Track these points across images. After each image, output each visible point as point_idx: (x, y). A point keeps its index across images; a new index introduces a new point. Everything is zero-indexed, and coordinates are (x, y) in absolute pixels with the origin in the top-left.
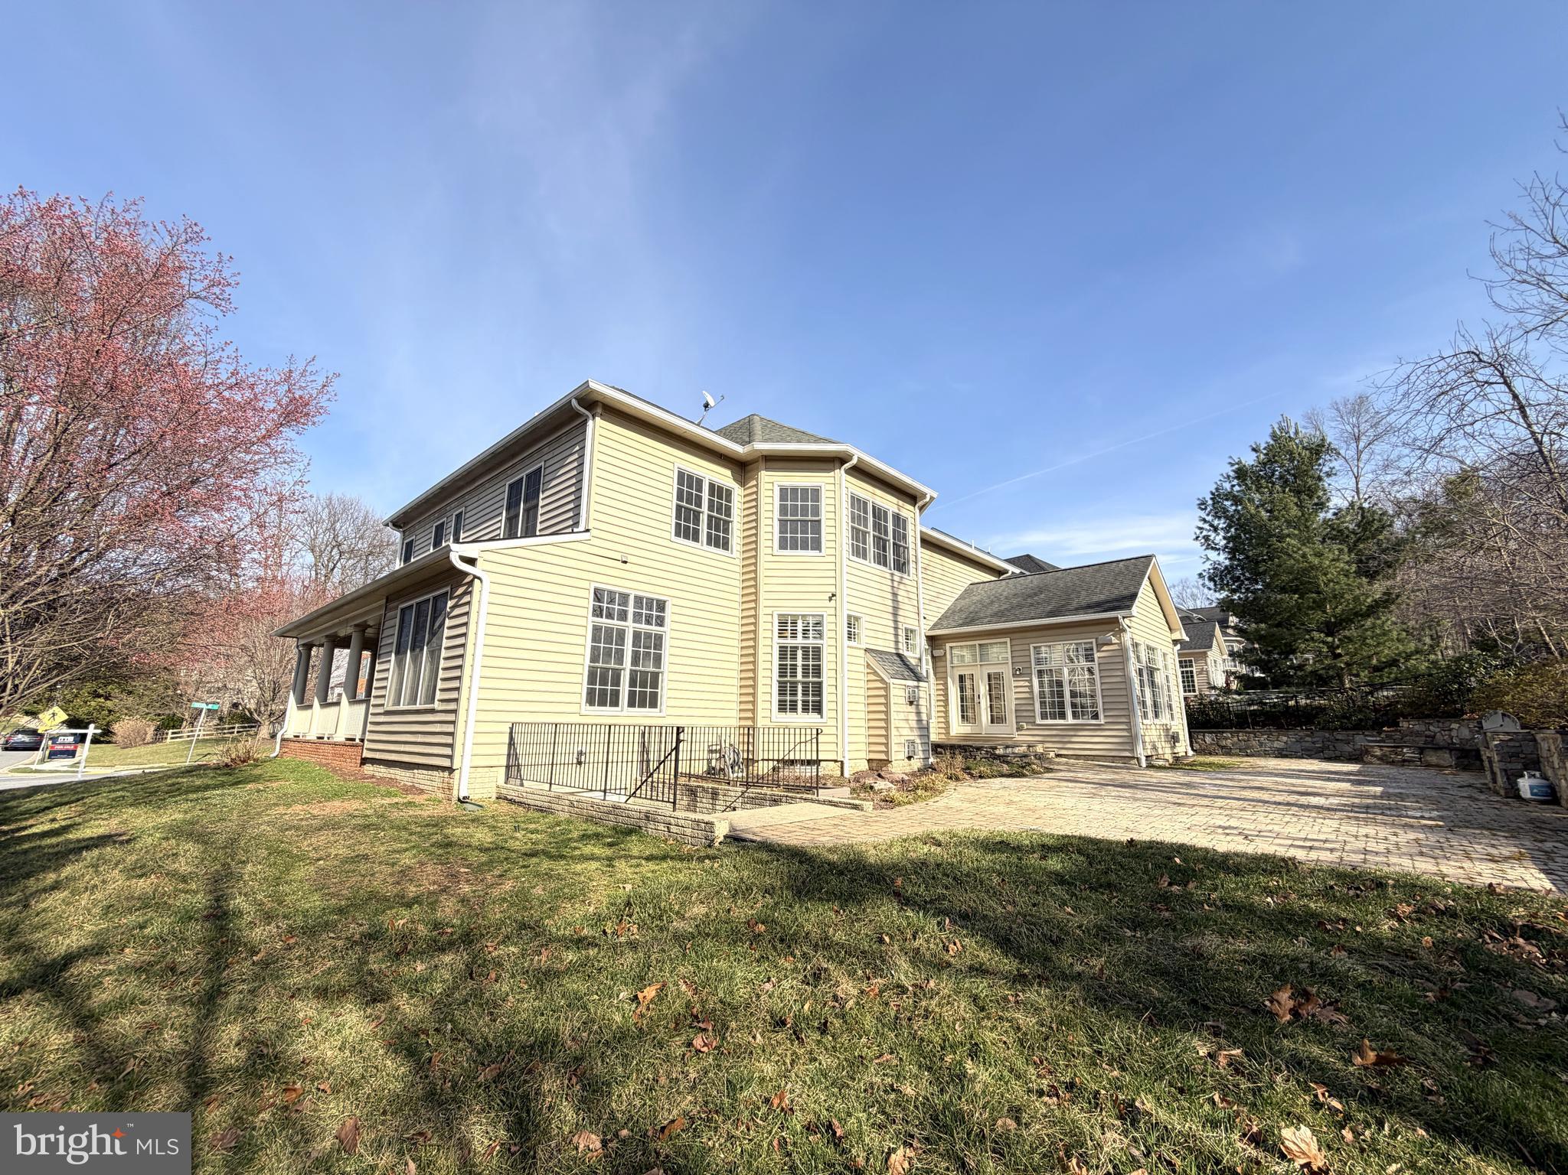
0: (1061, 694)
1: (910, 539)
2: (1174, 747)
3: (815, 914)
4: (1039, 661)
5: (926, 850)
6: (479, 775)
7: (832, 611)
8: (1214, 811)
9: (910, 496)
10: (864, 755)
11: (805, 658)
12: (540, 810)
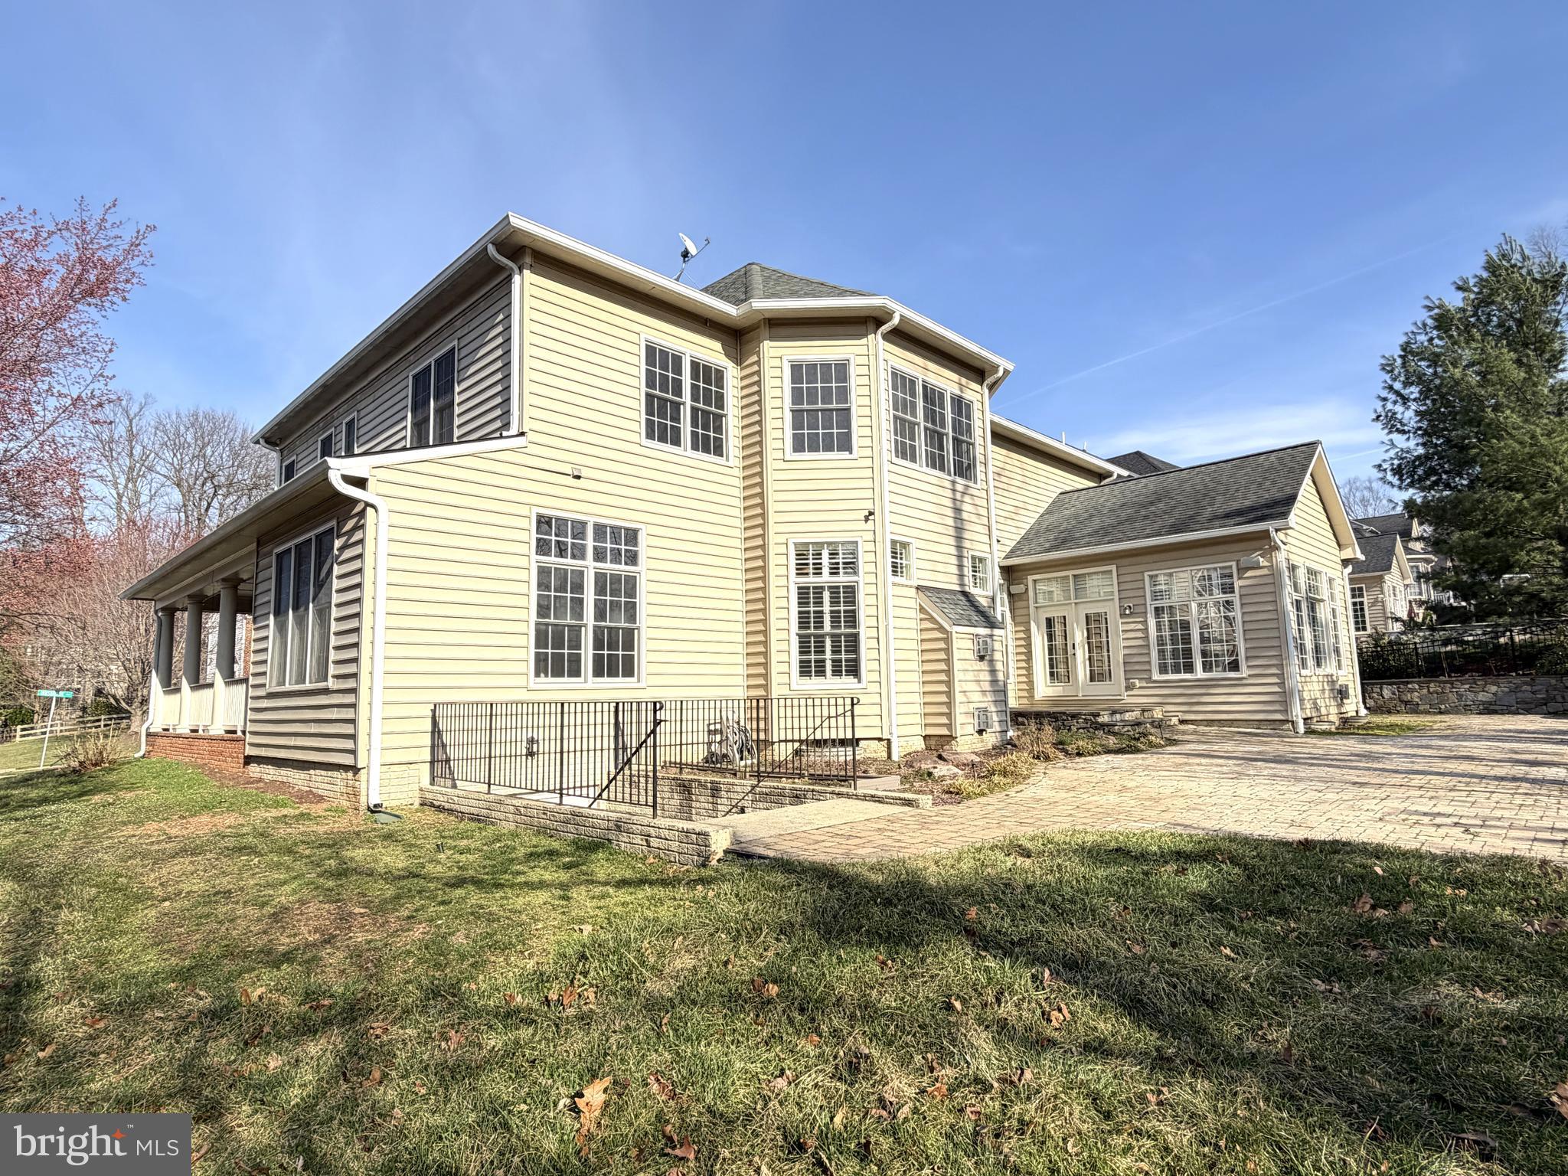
0: (1187, 639)
1: (977, 432)
2: (1341, 705)
3: (852, 966)
4: (1156, 595)
5: (1009, 864)
6: (393, 775)
7: (869, 536)
8: (1411, 793)
9: (976, 370)
10: (918, 730)
11: (835, 601)
12: (476, 818)
